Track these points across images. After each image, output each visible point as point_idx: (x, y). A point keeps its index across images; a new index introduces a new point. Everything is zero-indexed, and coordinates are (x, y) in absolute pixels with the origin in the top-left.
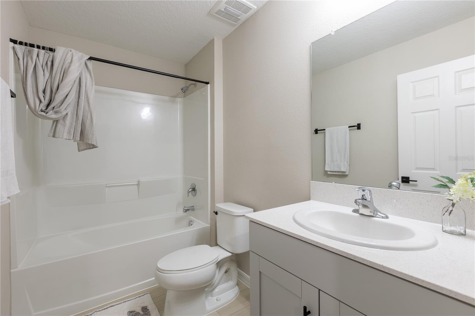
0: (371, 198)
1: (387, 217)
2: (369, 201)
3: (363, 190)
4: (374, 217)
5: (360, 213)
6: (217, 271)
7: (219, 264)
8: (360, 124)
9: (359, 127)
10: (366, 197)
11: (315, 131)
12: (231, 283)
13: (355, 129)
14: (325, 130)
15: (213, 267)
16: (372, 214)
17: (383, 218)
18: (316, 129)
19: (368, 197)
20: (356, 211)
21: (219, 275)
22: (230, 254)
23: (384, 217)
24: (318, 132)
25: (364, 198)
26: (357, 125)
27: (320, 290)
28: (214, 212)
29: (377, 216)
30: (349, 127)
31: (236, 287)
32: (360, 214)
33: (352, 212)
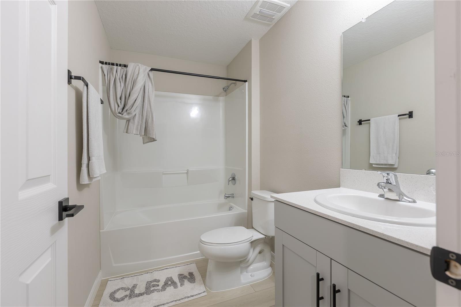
1: (414, 202)
2: (394, 185)
3: (387, 174)
4: (399, 201)
5: (385, 197)
10: (390, 181)
12: (265, 264)
14: (369, 120)
17: (409, 202)
18: (359, 120)
19: (393, 180)
20: (382, 196)
22: (263, 236)
23: (411, 201)
24: (362, 122)
25: (389, 182)
26: (408, 113)
27: (332, 259)
28: (250, 198)
29: (403, 199)
30: (399, 116)
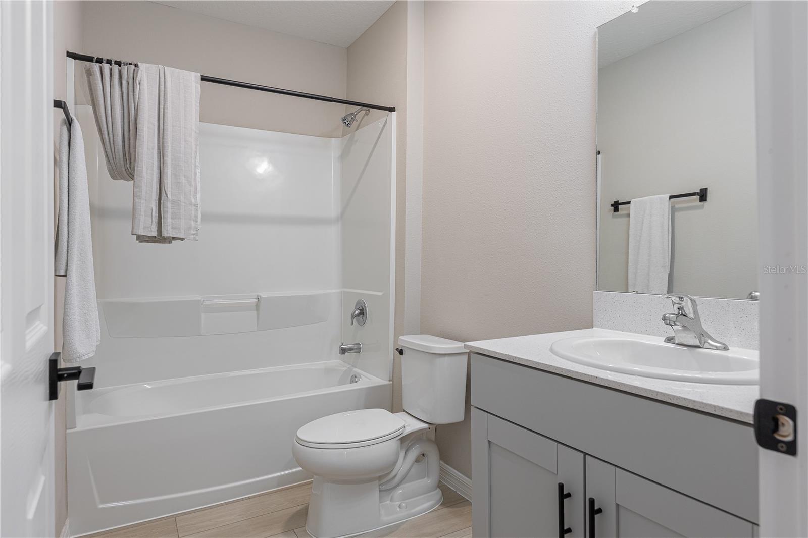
0: (695, 312)
6: (402, 454)
7: (406, 440)
8: (706, 189)
9: (703, 195)
11: (612, 205)
13: (694, 201)
15: (393, 445)
16: (698, 343)
21: (404, 464)
31: (437, 490)
32: (677, 344)
33: (665, 341)
